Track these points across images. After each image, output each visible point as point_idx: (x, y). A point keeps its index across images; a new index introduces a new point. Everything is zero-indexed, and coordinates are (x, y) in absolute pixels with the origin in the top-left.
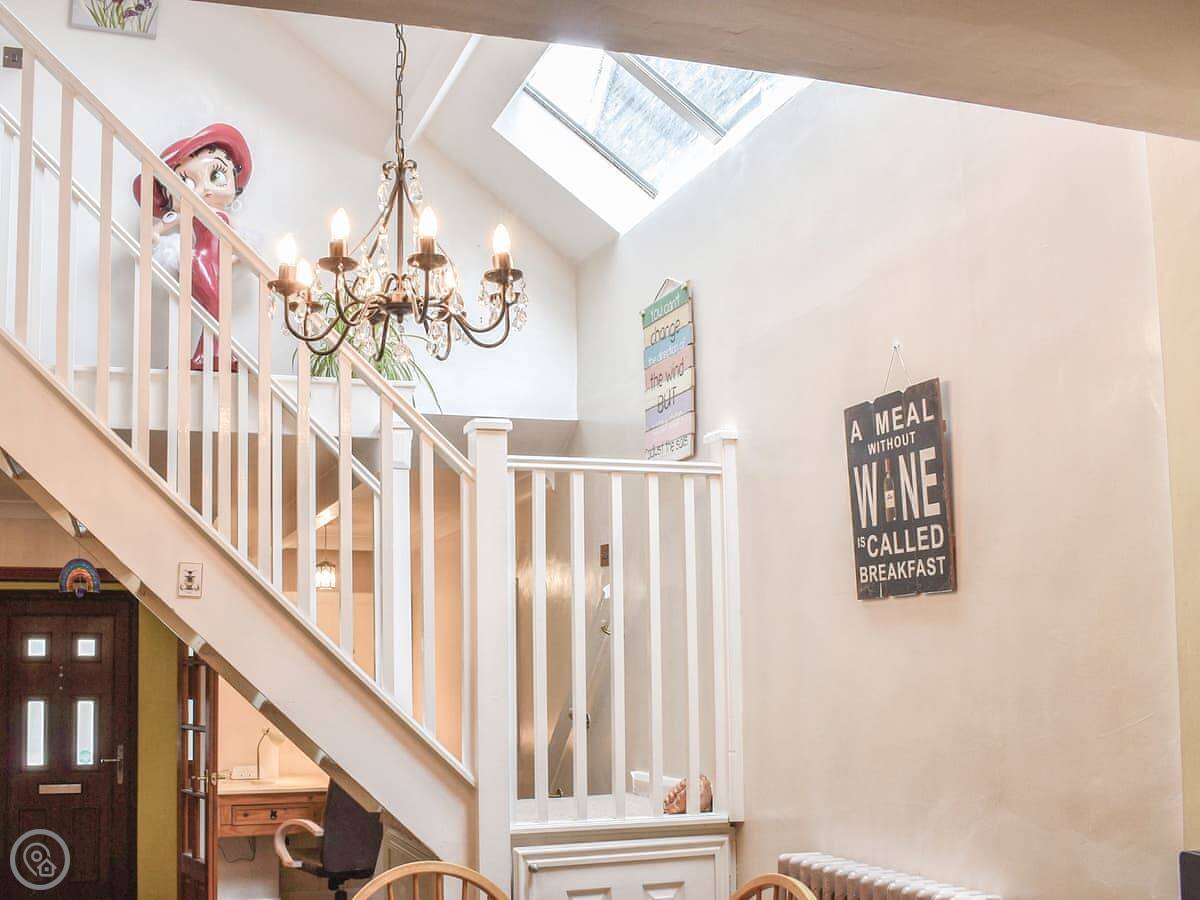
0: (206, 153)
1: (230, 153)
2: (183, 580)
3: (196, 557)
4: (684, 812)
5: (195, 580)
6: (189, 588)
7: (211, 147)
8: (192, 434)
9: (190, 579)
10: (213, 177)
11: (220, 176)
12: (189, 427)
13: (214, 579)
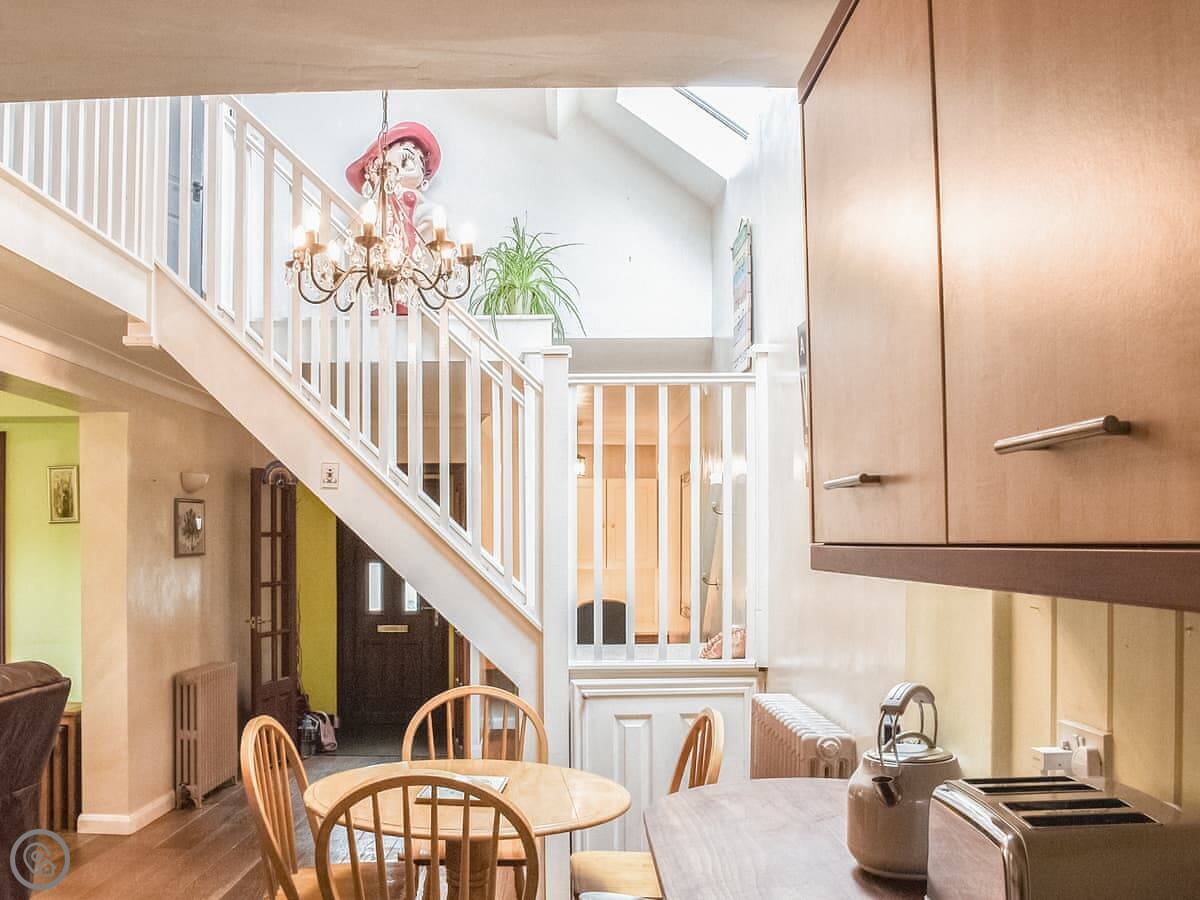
0: (398, 144)
1: (418, 144)
2: (325, 476)
3: (333, 458)
4: (721, 658)
5: (333, 475)
6: (329, 481)
7: (401, 141)
8: (332, 364)
9: (330, 475)
10: (404, 165)
11: (409, 163)
12: (329, 361)
13: (346, 475)
